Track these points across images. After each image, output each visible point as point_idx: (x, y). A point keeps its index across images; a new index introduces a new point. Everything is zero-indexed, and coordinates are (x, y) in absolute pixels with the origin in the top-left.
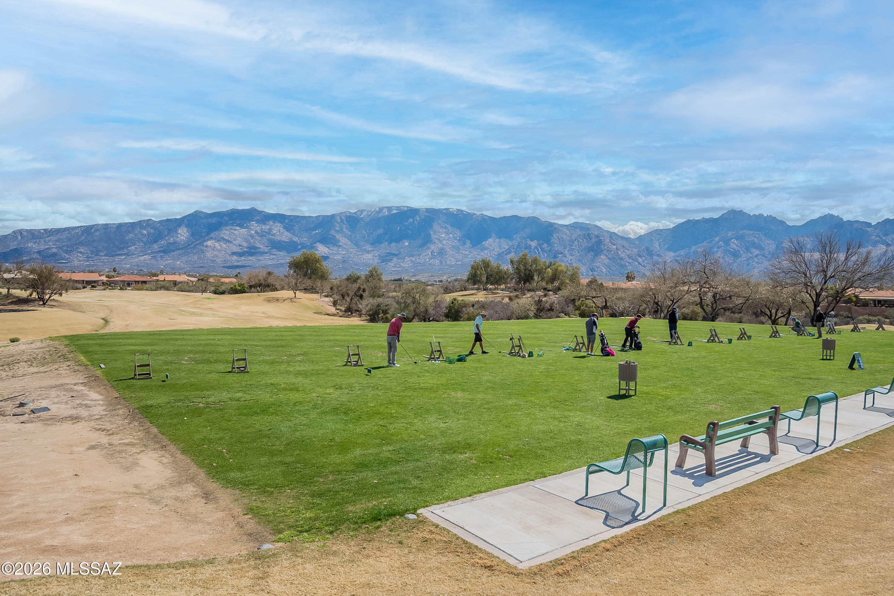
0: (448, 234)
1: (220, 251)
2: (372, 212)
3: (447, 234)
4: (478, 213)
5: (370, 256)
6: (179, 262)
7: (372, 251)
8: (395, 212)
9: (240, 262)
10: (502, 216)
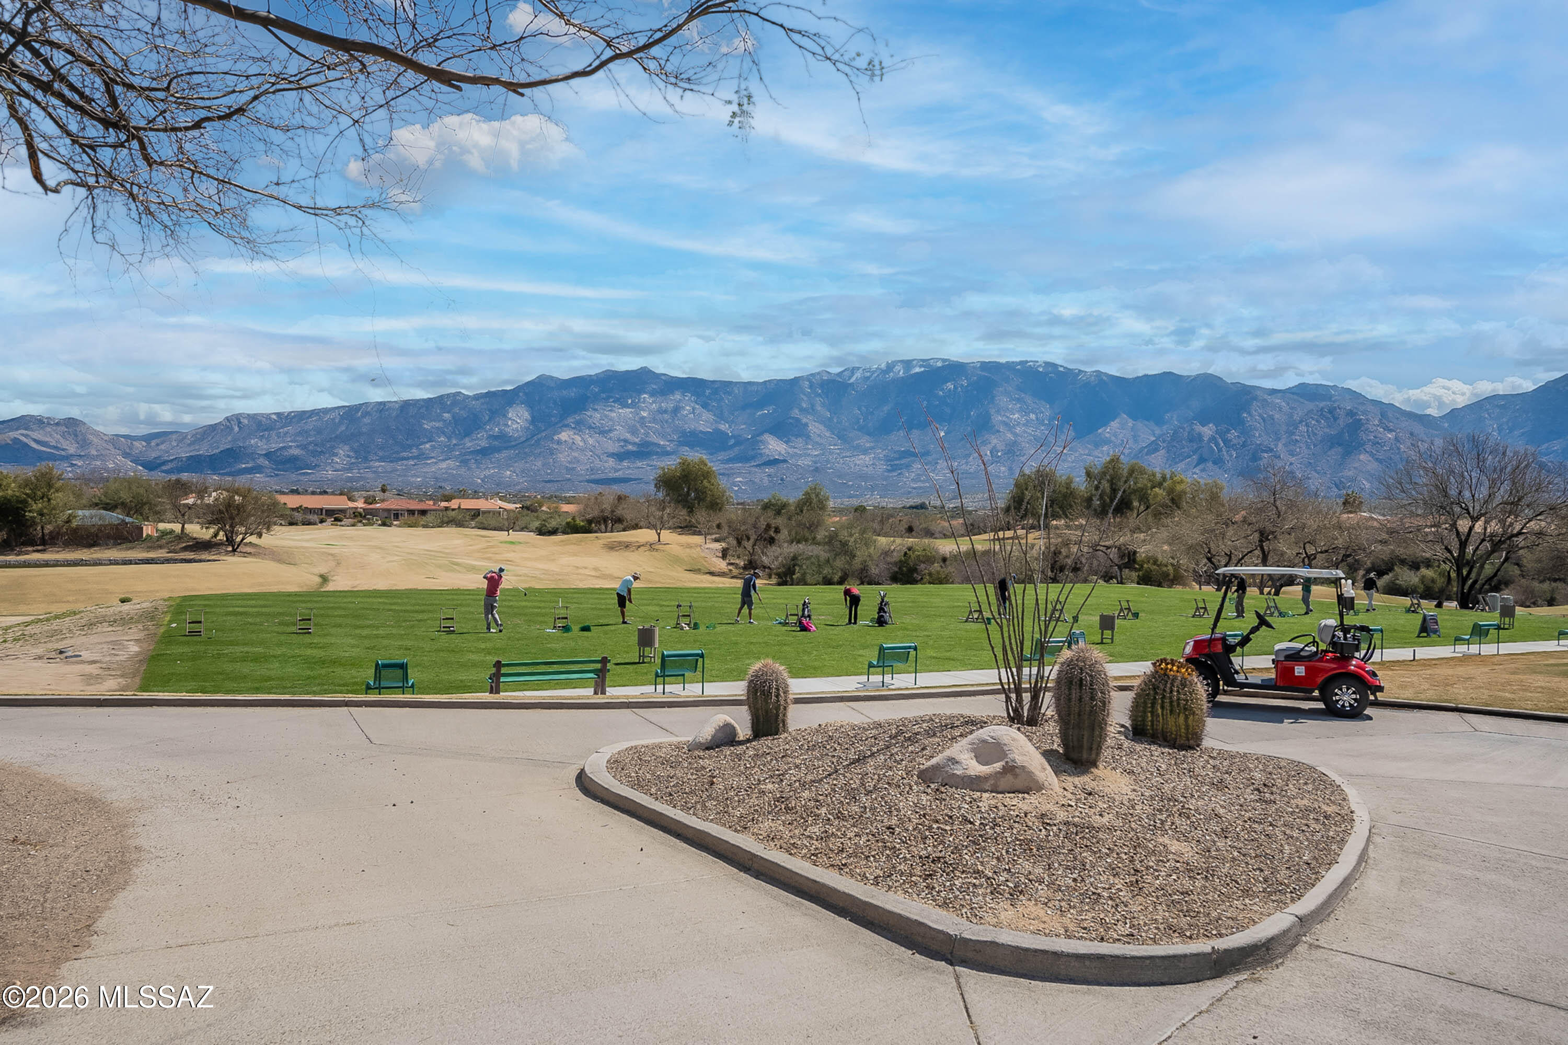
0: (1027, 414)
1: (582, 450)
2: (874, 372)
3: (1025, 412)
4: (1089, 369)
5: (867, 459)
6: (508, 473)
7: (872, 448)
8: (917, 370)
9: (620, 473)
10: (1141, 374)
